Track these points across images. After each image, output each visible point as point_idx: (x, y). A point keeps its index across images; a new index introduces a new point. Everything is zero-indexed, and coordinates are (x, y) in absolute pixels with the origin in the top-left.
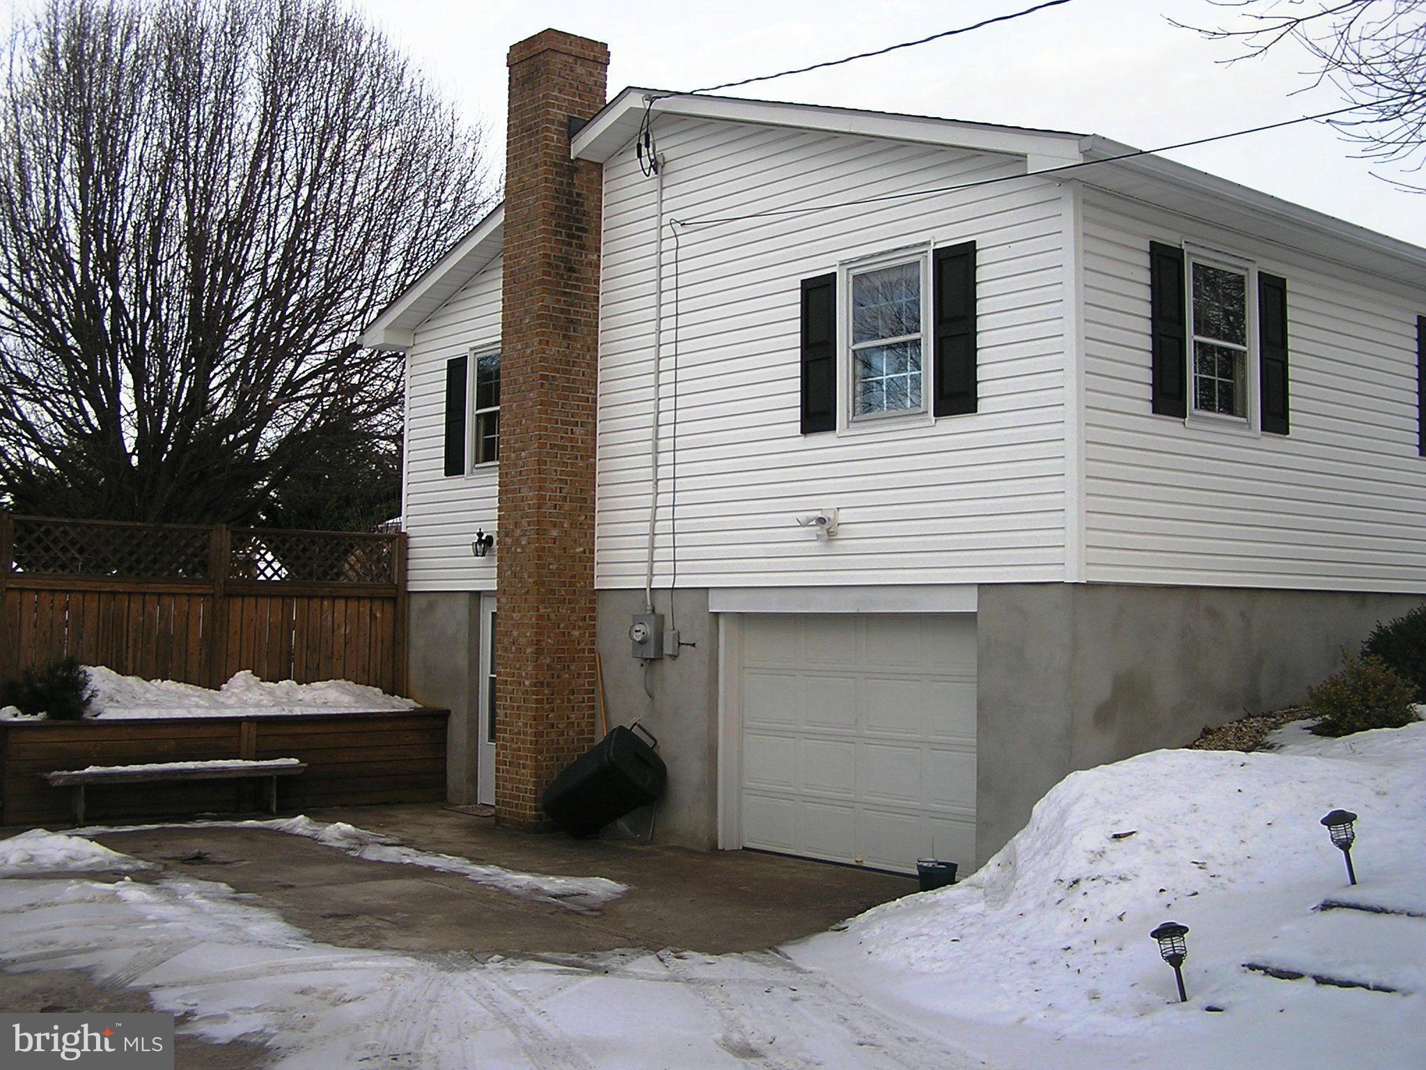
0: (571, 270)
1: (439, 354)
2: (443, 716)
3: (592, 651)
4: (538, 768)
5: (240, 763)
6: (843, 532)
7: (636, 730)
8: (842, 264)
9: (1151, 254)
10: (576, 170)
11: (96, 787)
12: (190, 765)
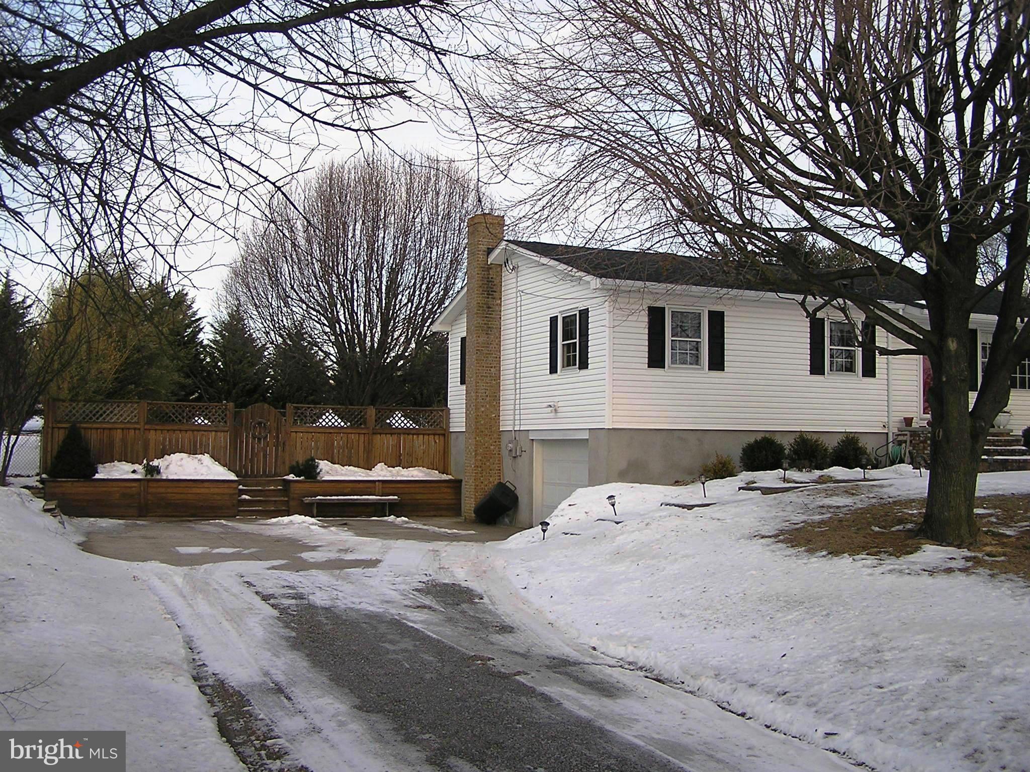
0: (489, 308)
1: (458, 335)
2: (460, 482)
3: (499, 454)
4: (476, 498)
5: (374, 497)
6: (560, 410)
7: (508, 484)
8: (560, 312)
9: (648, 311)
10: (491, 268)
11: (320, 504)
12: (355, 497)
